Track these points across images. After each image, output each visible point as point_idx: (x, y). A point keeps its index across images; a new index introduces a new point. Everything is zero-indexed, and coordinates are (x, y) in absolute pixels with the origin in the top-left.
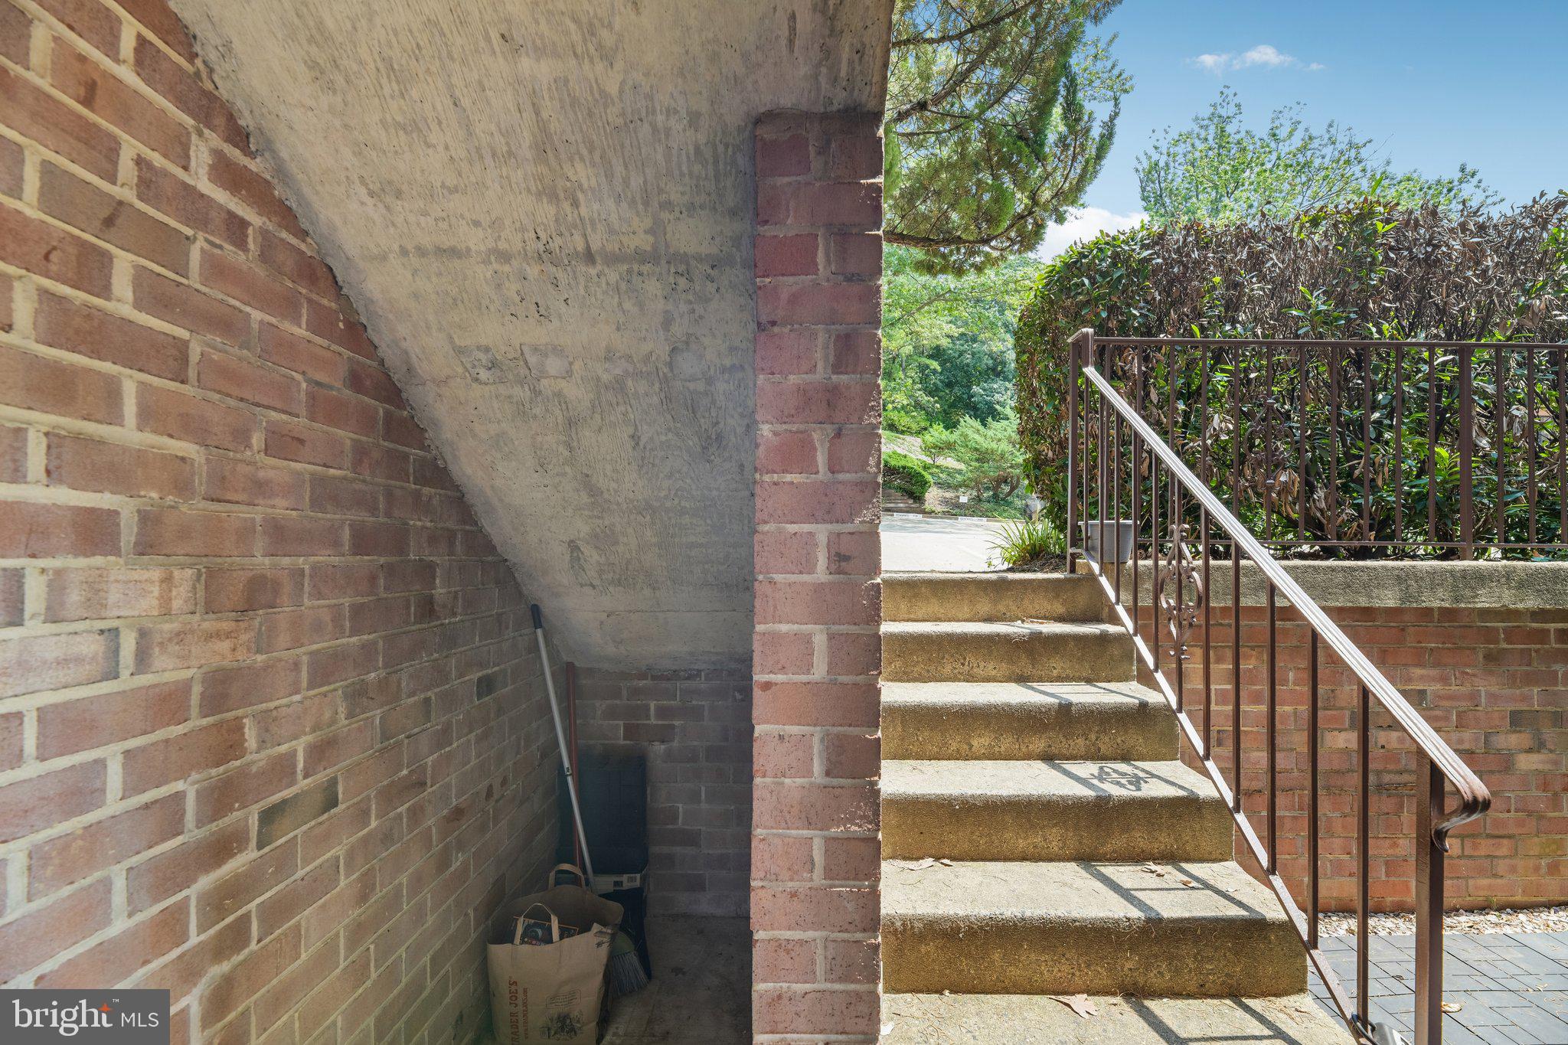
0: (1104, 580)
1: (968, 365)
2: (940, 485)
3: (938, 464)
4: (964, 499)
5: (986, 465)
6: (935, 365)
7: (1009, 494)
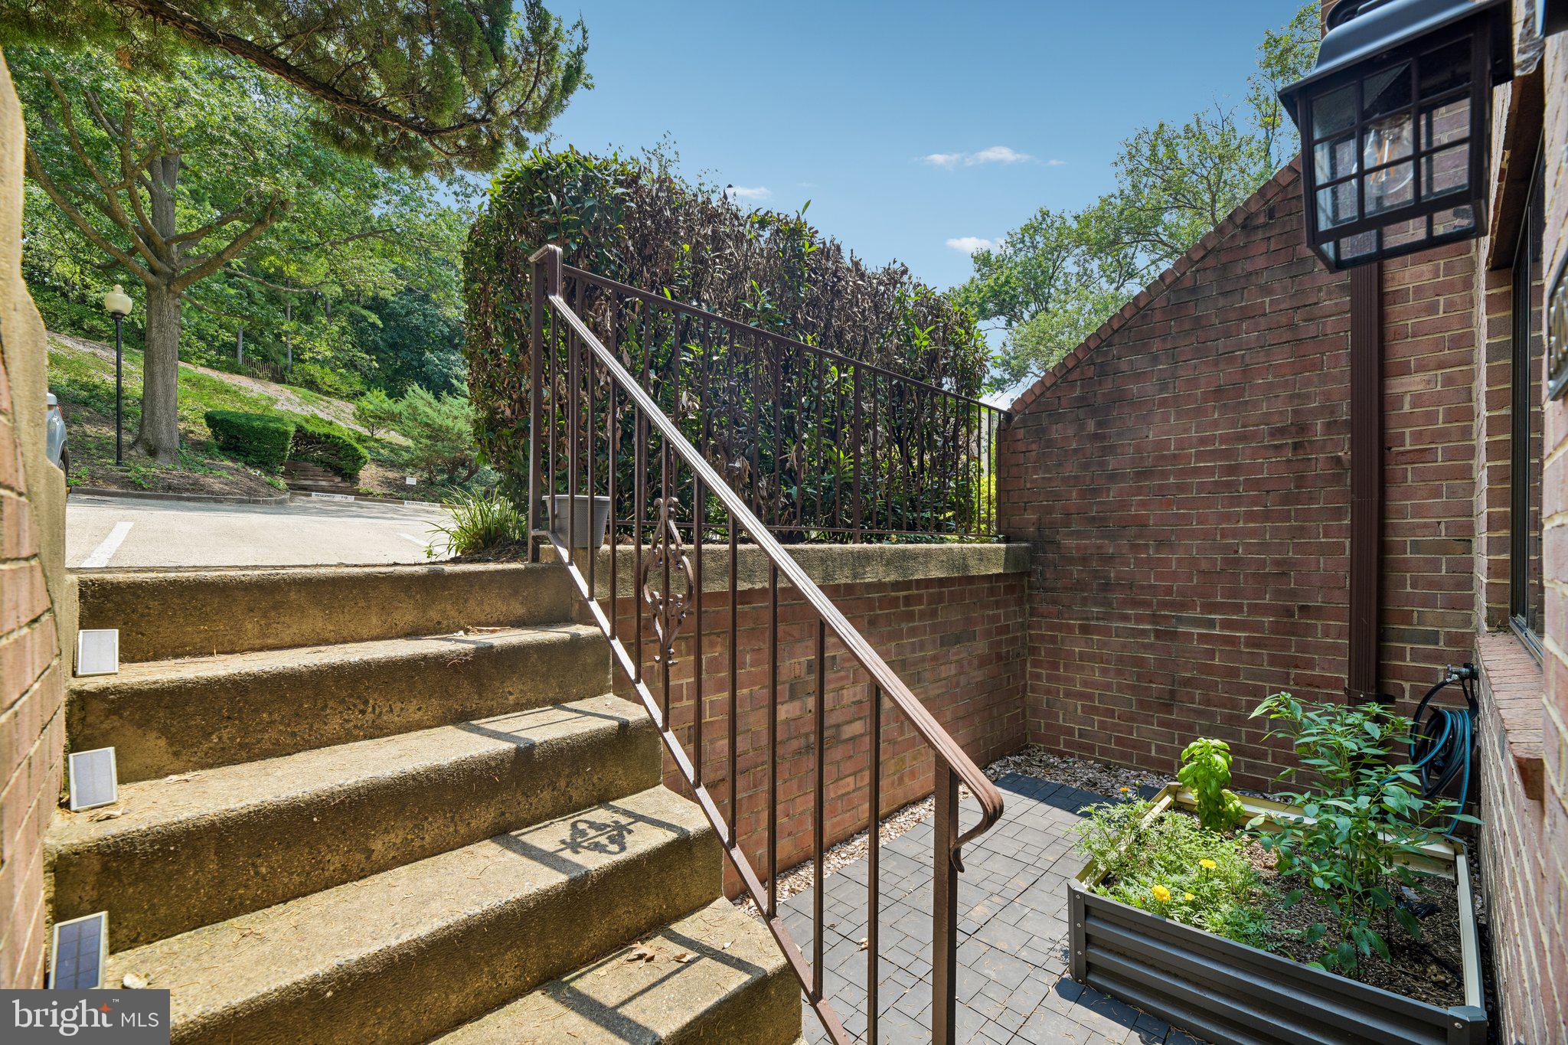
0: (574, 570)
1: (417, 328)
2: (380, 462)
3: (377, 437)
4: (411, 481)
5: (439, 444)
6: (374, 318)
7: (467, 479)
